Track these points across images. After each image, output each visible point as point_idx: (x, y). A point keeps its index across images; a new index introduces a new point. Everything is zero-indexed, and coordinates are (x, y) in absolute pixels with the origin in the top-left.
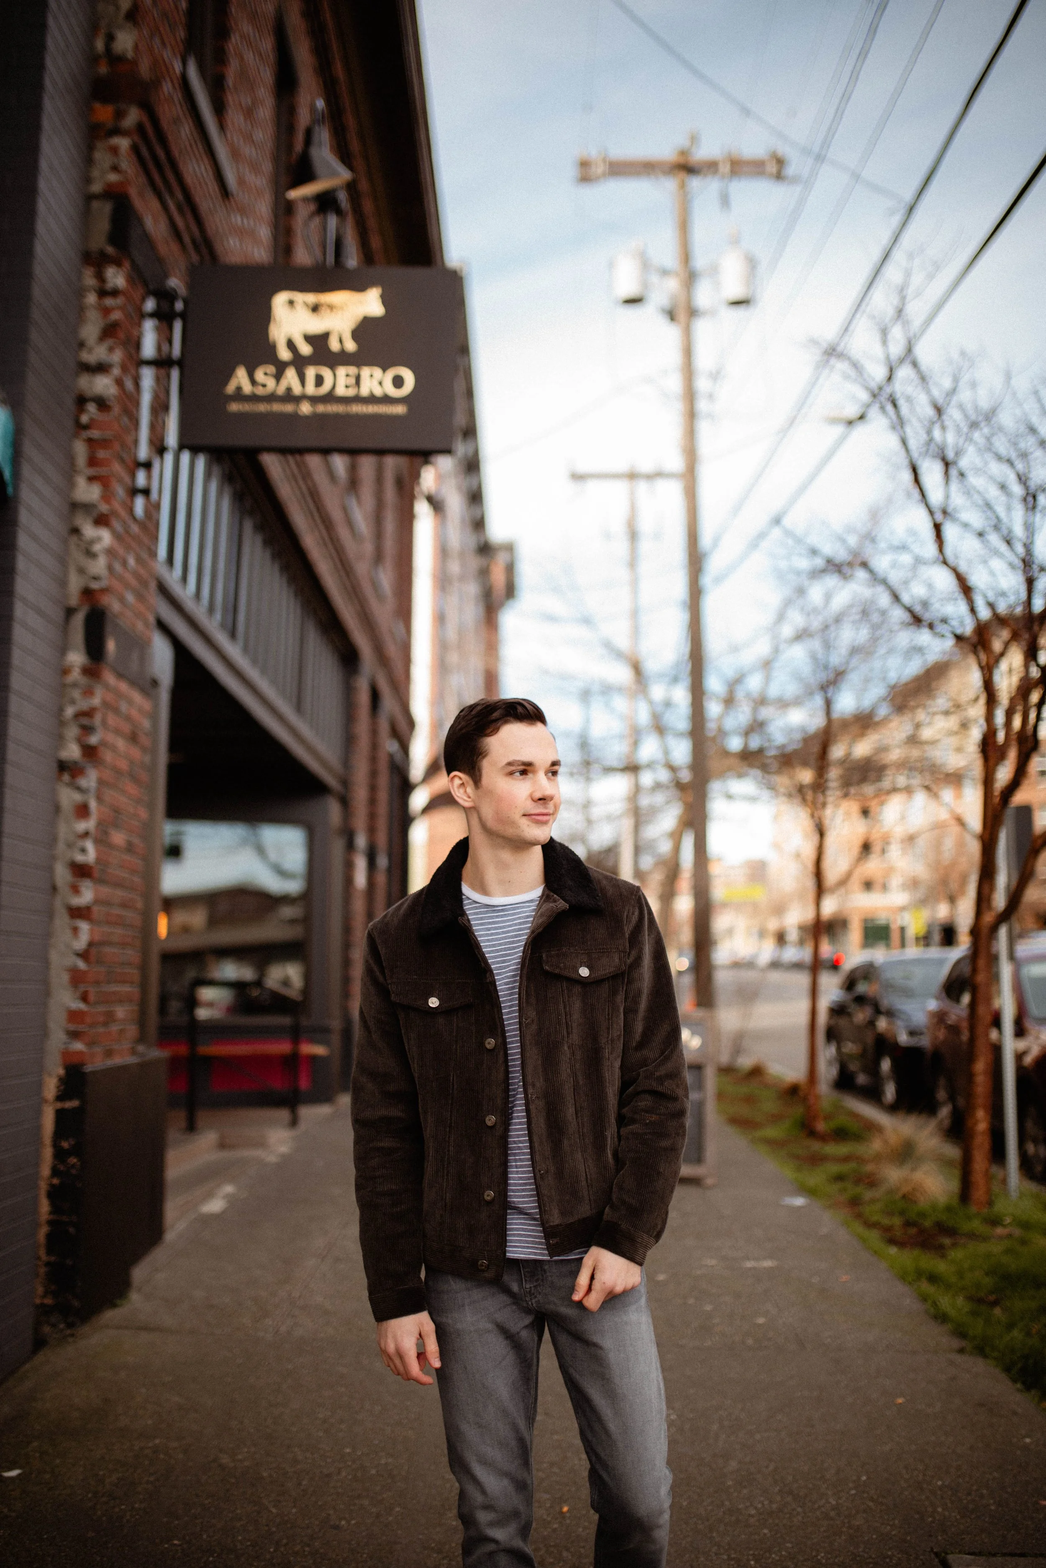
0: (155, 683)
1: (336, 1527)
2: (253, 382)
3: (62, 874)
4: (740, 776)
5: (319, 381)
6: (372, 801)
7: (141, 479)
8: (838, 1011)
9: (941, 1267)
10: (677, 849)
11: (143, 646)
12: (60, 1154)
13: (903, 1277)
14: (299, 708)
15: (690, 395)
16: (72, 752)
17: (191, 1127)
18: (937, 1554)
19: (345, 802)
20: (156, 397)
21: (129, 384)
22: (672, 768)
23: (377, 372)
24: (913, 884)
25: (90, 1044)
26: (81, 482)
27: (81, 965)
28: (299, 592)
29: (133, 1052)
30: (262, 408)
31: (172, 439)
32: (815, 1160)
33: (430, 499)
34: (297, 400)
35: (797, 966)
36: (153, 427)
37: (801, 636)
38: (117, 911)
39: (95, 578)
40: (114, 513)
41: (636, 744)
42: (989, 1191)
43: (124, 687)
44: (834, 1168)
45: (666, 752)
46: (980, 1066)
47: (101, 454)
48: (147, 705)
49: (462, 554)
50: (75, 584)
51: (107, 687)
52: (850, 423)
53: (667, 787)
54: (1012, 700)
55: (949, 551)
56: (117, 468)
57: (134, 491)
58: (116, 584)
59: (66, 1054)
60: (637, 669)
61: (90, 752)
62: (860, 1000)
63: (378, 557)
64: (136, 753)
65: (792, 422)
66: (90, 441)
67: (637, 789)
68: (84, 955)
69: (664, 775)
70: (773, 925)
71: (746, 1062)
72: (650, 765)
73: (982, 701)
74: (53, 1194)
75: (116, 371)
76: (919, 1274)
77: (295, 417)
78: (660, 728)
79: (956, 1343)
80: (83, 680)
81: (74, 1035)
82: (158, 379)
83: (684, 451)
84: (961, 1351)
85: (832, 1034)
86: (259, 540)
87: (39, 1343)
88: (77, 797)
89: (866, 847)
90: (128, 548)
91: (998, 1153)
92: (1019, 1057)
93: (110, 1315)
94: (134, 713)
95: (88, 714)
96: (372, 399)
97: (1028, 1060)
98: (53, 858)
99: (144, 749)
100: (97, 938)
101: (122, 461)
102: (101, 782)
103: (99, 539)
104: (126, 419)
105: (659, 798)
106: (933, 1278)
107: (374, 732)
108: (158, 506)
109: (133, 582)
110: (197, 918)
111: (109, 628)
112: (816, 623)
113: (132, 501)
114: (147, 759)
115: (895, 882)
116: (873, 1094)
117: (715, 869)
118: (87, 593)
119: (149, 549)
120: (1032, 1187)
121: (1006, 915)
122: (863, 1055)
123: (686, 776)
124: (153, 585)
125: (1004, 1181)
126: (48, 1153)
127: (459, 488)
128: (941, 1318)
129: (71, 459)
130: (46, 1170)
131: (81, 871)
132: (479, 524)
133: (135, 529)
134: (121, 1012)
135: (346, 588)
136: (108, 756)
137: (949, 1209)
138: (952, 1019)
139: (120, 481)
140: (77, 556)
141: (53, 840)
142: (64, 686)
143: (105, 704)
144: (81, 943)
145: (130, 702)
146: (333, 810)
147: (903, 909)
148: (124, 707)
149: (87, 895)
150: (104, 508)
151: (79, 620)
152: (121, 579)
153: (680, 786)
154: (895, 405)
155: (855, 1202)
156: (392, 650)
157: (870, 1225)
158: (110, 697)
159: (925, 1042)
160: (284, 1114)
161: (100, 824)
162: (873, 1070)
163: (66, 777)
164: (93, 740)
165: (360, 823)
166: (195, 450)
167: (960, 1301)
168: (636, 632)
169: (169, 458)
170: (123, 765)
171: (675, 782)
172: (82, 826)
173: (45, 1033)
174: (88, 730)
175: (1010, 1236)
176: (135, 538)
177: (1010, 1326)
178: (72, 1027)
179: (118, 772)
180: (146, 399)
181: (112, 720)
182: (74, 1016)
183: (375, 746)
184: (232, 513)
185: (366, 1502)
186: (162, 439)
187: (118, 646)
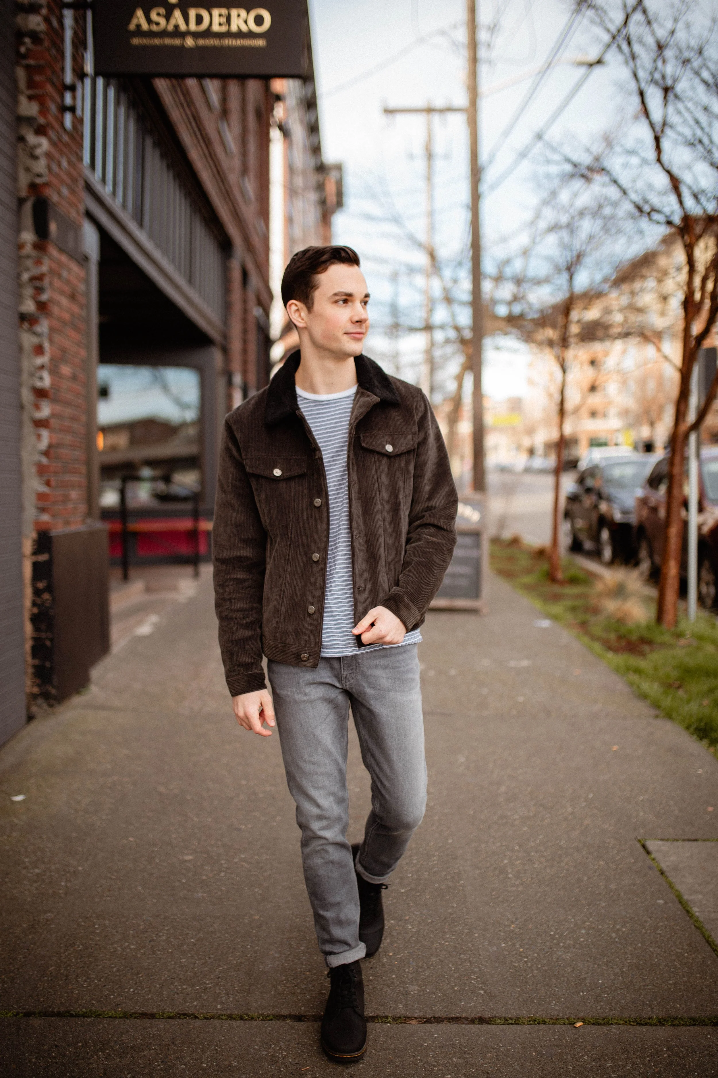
0: (86, 258)
1: (239, 829)
2: (149, 21)
3: (27, 396)
4: (506, 334)
5: (199, 20)
6: (245, 351)
7: (68, 99)
8: (573, 499)
9: (643, 664)
10: (460, 386)
11: (77, 229)
12: (37, 592)
13: (617, 670)
14: (190, 281)
15: (473, 45)
16: (29, 306)
17: (126, 578)
18: (639, 841)
19: (225, 350)
20: (75, 34)
21: (55, 23)
22: (457, 329)
23: (243, 13)
24: (625, 413)
25: (53, 516)
26: (23, 100)
27: (44, 460)
28: (188, 194)
29: (83, 522)
30: (157, 41)
31: (89, 68)
32: (556, 598)
33: (281, 127)
34: (183, 35)
35: (542, 471)
36: (74, 58)
37: (554, 228)
38: (67, 423)
39: (39, 176)
40: (49, 125)
41: (431, 311)
42: (676, 616)
43: (64, 258)
44: (569, 603)
45: (453, 316)
46: (674, 531)
47: (38, 78)
48: (82, 273)
49: (304, 172)
50: (24, 180)
51: (51, 258)
52: (591, 65)
53: (454, 342)
54: (707, 269)
55: (665, 158)
56: (50, 89)
57: (64, 109)
58: (54, 181)
59: (37, 523)
60: (432, 255)
61: (42, 306)
62: (588, 490)
63: (245, 171)
64: (76, 309)
65: (549, 66)
66: (28, 68)
67: (432, 344)
68: (46, 453)
69: (452, 334)
70: (527, 442)
71: (507, 535)
72: (442, 327)
73: (686, 269)
74: (34, 619)
75: (44, 11)
76: (628, 669)
77: (182, 48)
78: (449, 300)
79: (653, 712)
80: (34, 253)
81: (42, 510)
82: (76, 20)
83: (468, 88)
84: (657, 717)
85: (567, 515)
86: (157, 153)
87: (30, 718)
88: (35, 340)
89: (593, 388)
90: (61, 153)
91: (683, 591)
92: (700, 528)
93: (77, 700)
94: (72, 279)
95: (40, 278)
96: (240, 34)
97: (706, 529)
98: (20, 385)
99: (82, 307)
100: (55, 441)
101: (53, 85)
102: (52, 329)
103: (40, 145)
104: (54, 51)
105: (449, 349)
106: (638, 671)
107: (245, 301)
108: (81, 121)
109: (68, 180)
110: (122, 440)
111: (51, 214)
112: (564, 219)
113: (63, 116)
114: (84, 313)
115: (613, 411)
116: (596, 554)
117: (487, 404)
118: (33, 187)
119: (77, 155)
120: (705, 614)
121: (696, 426)
122: (590, 528)
123: (468, 334)
124: (81, 183)
125: (686, 610)
126: (28, 591)
127: (302, 121)
128: (643, 696)
129: (15, 81)
130: (28, 603)
131: (41, 394)
132: (316, 150)
133: (66, 138)
134: (74, 494)
135: (222, 193)
136: (55, 310)
137: (648, 627)
138: (653, 502)
139: (53, 100)
140: (24, 159)
141: (19, 372)
142: (20, 257)
143: (51, 271)
144: (44, 444)
145: (69, 270)
146: (217, 357)
147: (618, 431)
148: (65, 274)
149: (45, 411)
150: (42, 121)
151: (28, 207)
152: (57, 176)
153: (463, 341)
154: (629, 43)
155: (584, 625)
156: (256, 240)
157: (594, 638)
158: (54, 266)
159: (633, 519)
160: (189, 570)
161: (52, 359)
162: (596, 539)
163: (26, 325)
164: (44, 297)
165: (236, 365)
166: (108, 77)
167: (656, 686)
168: (431, 228)
169: (88, 82)
170: (66, 316)
171: (460, 338)
172: (39, 361)
173: (21, 508)
174: (39, 290)
175: (689, 645)
176: (66, 145)
177: (688, 701)
178: (41, 504)
179: (64, 322)
180: (68, 34)
181: (57, 283)
182: (41, 496)
183: (245, 311)
184: (137, 131)
185: (257, 814)
186: (82, 68)
187: (59, 228)
